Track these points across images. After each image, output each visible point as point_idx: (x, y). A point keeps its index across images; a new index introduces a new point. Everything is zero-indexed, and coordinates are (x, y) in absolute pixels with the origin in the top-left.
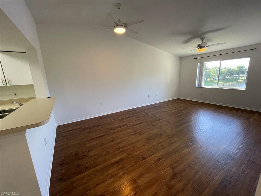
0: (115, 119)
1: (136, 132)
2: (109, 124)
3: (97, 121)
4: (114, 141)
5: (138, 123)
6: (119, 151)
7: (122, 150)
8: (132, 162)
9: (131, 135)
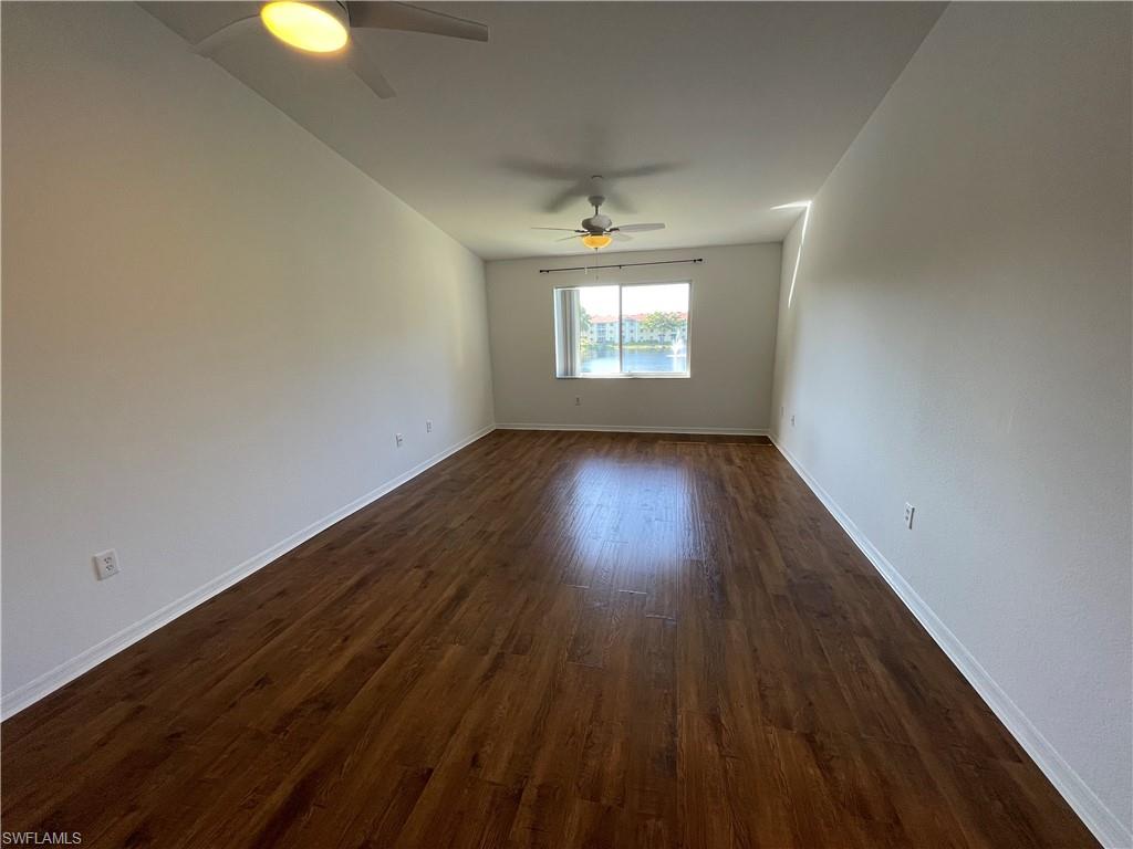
0: (276, 626)
1: (493, 651)
2: (263, 682)
3: (122, 709)
4: (431, 771)
5: (451, 591)
6: (524, 815)
7: (530, 794)
8: (651, 823)
9: (487, 677)
